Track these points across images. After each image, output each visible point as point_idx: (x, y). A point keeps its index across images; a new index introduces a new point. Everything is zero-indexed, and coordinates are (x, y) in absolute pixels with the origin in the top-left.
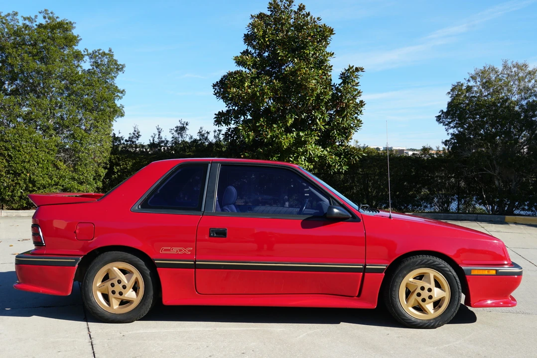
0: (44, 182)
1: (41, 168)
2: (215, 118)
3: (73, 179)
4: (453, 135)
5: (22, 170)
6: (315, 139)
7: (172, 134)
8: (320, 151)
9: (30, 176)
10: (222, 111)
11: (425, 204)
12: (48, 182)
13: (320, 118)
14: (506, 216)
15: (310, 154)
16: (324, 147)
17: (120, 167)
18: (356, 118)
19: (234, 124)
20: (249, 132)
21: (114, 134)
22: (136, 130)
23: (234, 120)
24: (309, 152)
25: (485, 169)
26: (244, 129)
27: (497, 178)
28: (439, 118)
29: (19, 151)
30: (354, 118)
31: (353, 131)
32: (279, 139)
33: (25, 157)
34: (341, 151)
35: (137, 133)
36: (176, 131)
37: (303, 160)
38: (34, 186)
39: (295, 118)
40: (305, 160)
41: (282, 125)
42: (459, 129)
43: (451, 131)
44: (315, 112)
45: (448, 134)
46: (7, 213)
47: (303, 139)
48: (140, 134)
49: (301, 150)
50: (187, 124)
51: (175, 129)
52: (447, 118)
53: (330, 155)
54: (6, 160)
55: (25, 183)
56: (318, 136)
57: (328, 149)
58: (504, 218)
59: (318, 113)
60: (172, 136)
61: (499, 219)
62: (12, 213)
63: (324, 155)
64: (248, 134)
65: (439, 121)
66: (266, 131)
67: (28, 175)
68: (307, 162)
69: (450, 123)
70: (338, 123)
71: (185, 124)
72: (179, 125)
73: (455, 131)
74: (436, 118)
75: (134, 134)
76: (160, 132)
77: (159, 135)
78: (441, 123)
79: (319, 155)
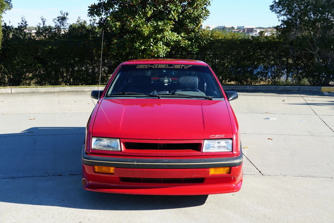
2: (89, 10)
4: (283, 21)
6: (171, 27)
7: (55, 23)
8: (175, 37)
10: (95, 4)
11: (261, 77)
13: (174, 10)
14: (322, 87)
15: (167, 39)
16: (179, 33)
18: (205, 8)
19: (104, 15)
20: (116, 22)
21: (5, 24)
22: (24, 20)
23: (104, 12)
24: (167, 38)
25: (307, 49)
26: (112, 20)
27: (317, 56)
28: (272, 7)
30: (204, 8)
31: (201, 19)
32: (141, 28)
34: (193, 36)
35: (25, 23)
36: (58, 20)
37: (162, 45)
39: (154, 10)
40: (163, 44)
41: (143, 16)
42: (288, 16)
43: (282, 18)
44: (170, 5)
45: (279, 20)
47: (160, 28)
48: (27, 23)
49: (160, 37)
50: (67, 14)
51: (58, 19)
52: (278, 7)
53: (183, 40)
56: (173, 25)
57: (182, 35)
58: (321, 88)
59: (173, 5)
60: (55, 24)
61: (316, 90)
63: (179, 40)
64: (115, 24)
65: (272, 10)
66: (130, 22)
68: (165, 46)
69: (280, 11)
70: (190, 14)
71: (65, 14)
72: (61, 16)
73: (285, 18)
74: (269, 7)
75: (22, 23)
76: (44, 22)
77: (44, 24)
78: (273, 11)
79: (175, 40)
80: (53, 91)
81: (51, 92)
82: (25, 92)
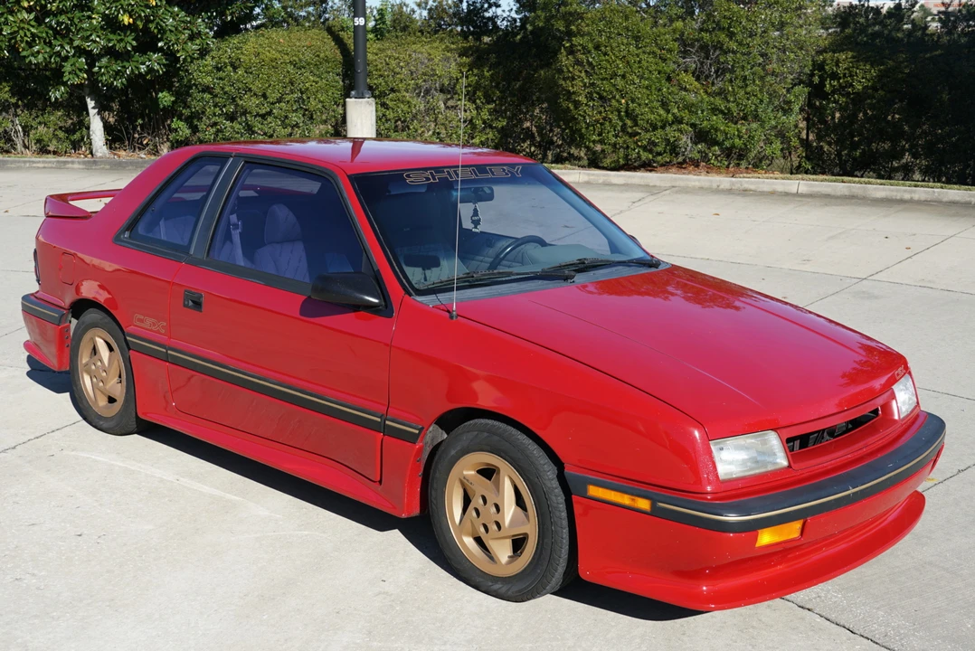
0: (652, 117)
1: (647, 88)
3: (715, 110)
5: (611, 93)
9: (627, 104)
12: (660, 116)
17: (839, 82)
29: (605, 54)
33: (617, 67)
38: (636, 124)
46: (589, 174)
54: (586, 71)
55: (620, 118)
62: (598, 175)
67: (623, 101)
80: (907, 196)
81: (902, 201)
82: (833, 193)
